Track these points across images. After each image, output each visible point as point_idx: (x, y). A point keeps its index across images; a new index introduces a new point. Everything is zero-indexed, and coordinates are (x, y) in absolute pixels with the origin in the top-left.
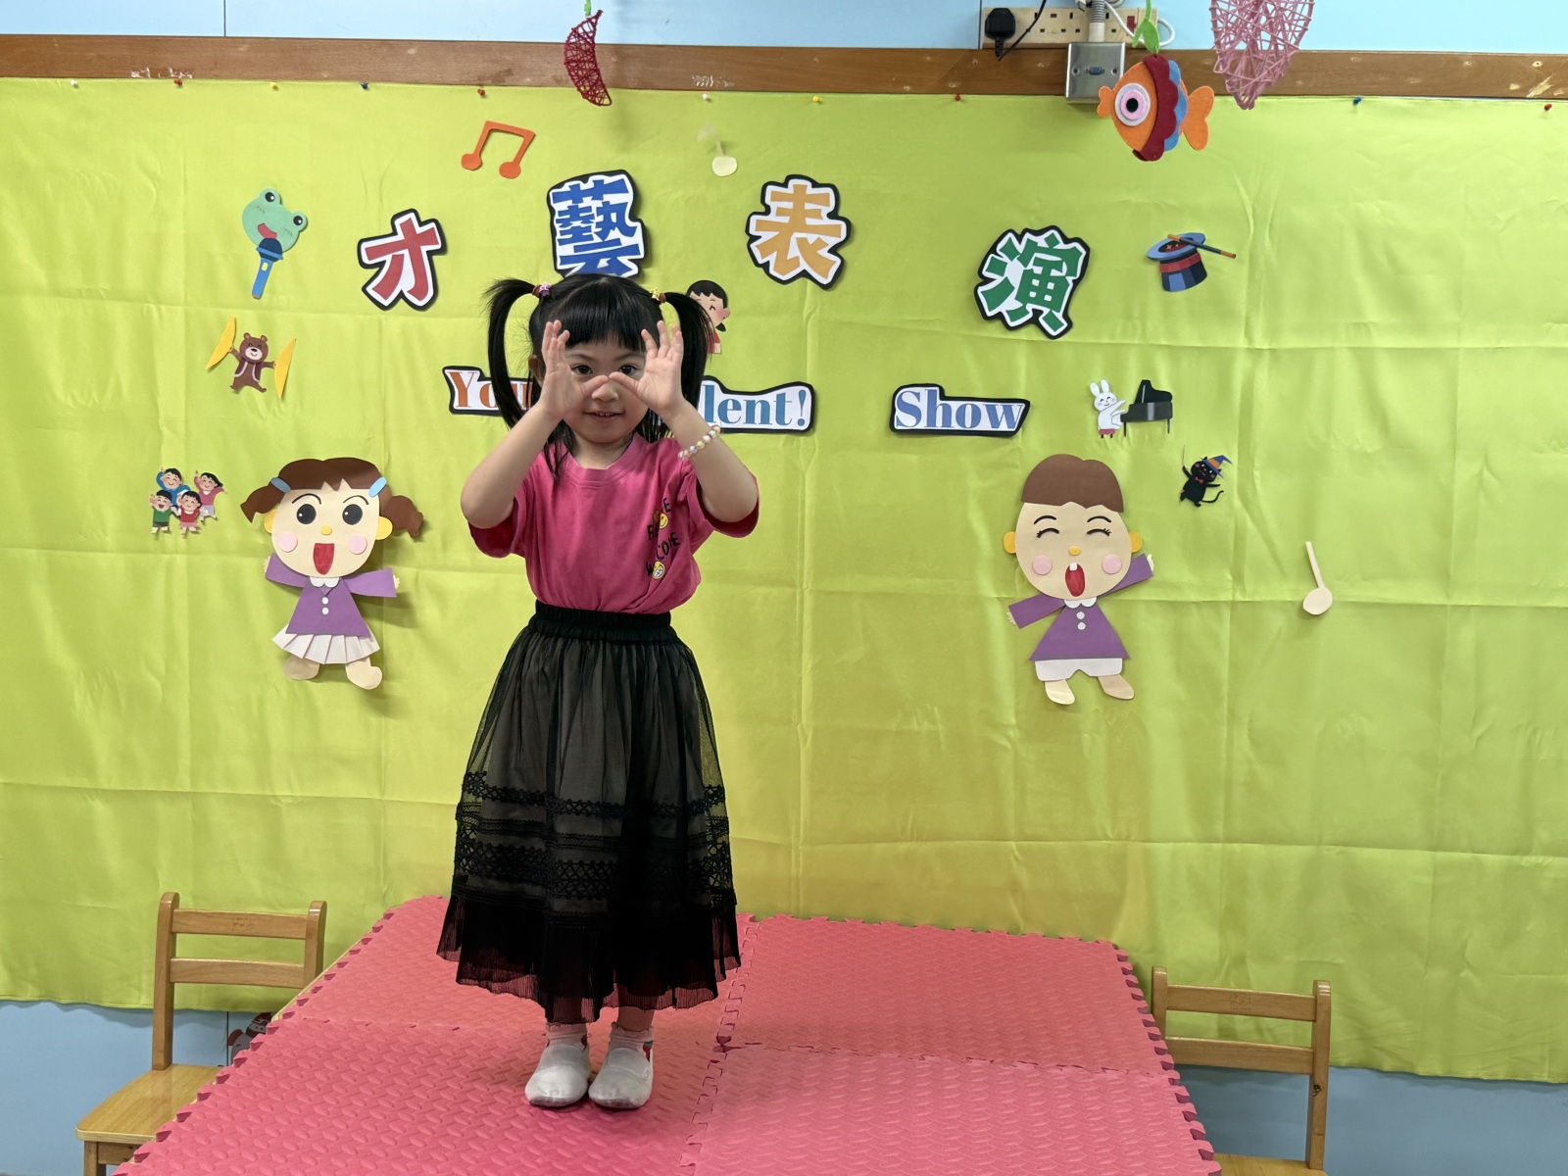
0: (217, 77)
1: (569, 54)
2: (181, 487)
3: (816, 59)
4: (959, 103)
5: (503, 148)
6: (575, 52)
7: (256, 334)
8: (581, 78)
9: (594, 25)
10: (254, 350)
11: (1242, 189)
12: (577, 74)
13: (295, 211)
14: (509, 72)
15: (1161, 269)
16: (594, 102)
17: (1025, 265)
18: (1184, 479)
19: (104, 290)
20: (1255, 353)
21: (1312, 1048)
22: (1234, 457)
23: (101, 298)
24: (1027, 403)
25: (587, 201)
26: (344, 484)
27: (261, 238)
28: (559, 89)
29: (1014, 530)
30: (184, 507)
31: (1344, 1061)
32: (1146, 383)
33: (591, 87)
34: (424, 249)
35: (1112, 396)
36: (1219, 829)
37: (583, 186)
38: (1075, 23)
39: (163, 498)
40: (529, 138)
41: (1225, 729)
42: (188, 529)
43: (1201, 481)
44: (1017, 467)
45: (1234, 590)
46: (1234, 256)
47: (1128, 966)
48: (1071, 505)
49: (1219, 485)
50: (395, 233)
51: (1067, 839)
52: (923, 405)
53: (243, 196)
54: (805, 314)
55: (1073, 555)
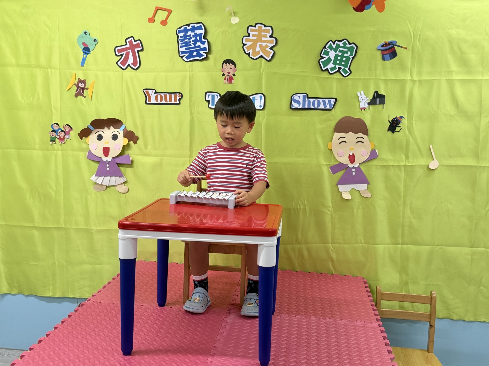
2: (59, 129)
5: (161, 15)
7: (82, 79)
10: (82, 84)
11: (409, 26)
13: (94, 38)
15: (382, 53)
17: (336, 52)
18: (389, 124)
19: (33, 64)
20: (414, 81)
21: (430, 313)
22: (406, 117)
23: (32, 67)
24: (336, 99)
25: (189, 33)
26: (112, 127)
27: (83, 47)
29: (331, 142)
30: (60, 135)
31: (441, 317)
32: (376, 92)
34: (136, 50)
35: (365, 96)
36: (400, 240)
37: (188, 28)
39: (53, 133)
40: (170, 12)
41: (402, 207)
42: (61, 143)
43: (395, 125)
44: (332, 120)
45: (406, 161)
46: (406, 48)
47: (367, 285)
48: (351, 133)
49: (400, 126)
50: (126, 44)
51: (348, 244)
52: (301, 100)
53: (77, 33)
54: (262, 70)
55: (351, 150)
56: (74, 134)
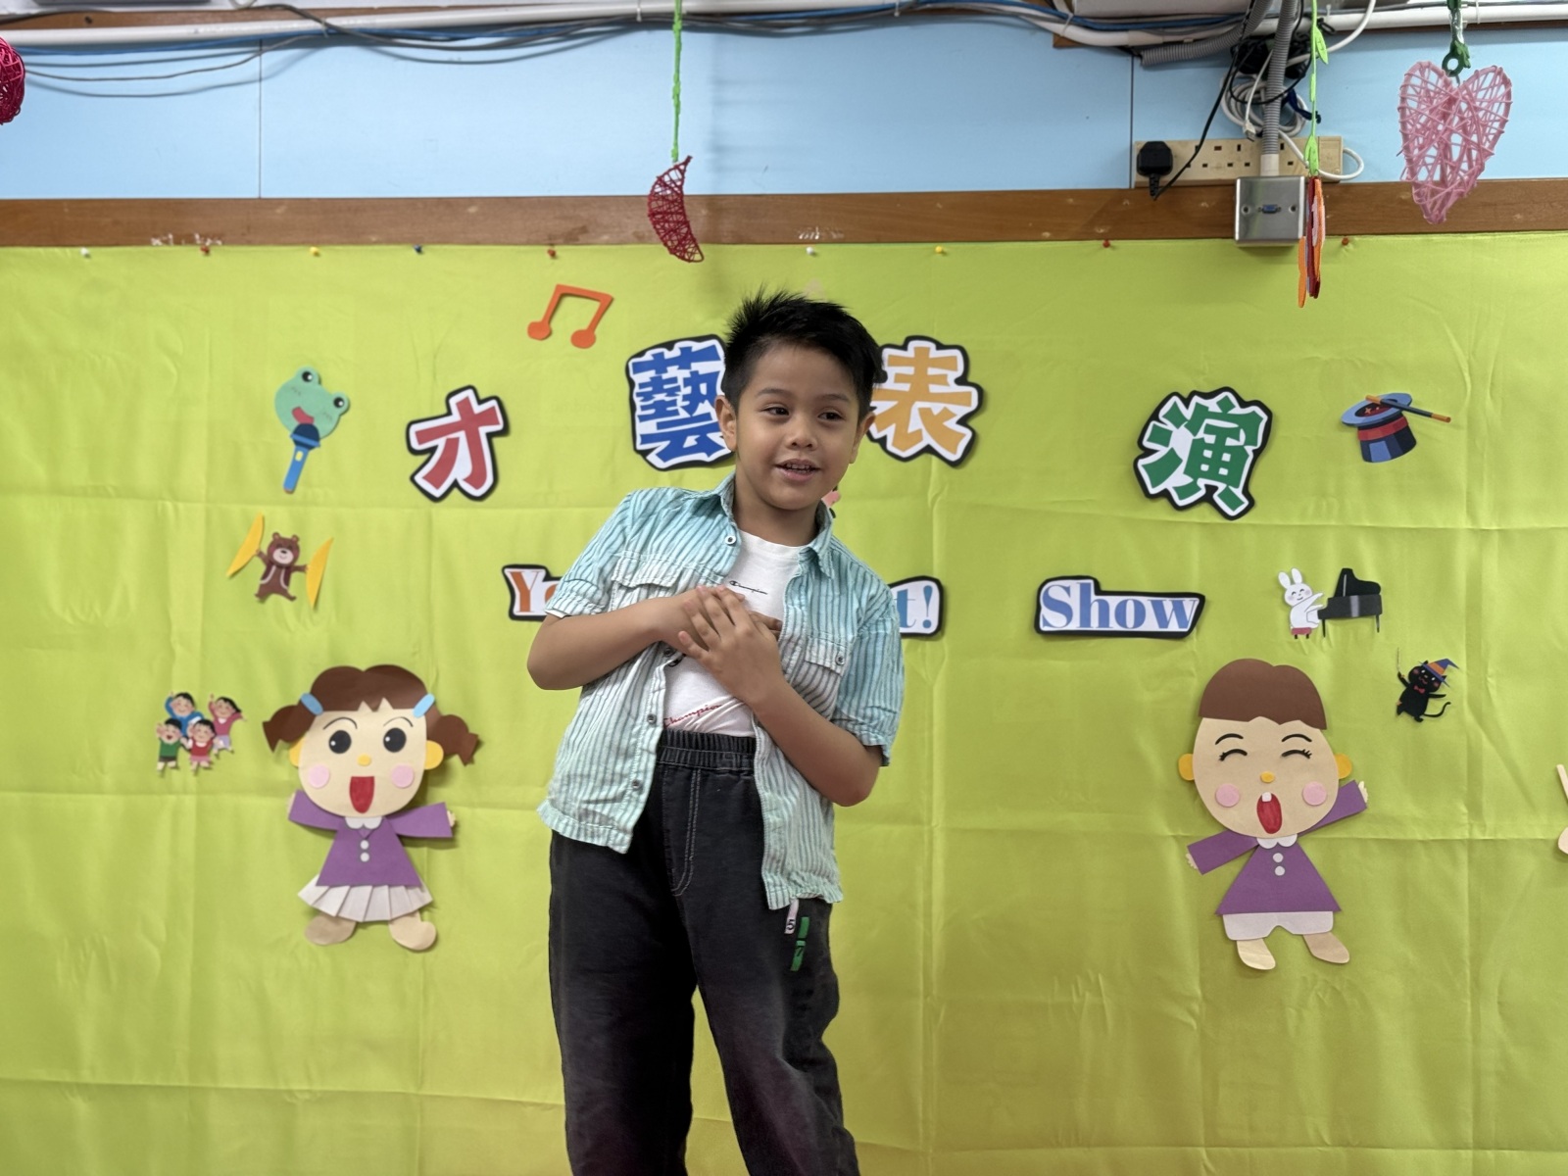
0: (250, 243)
1: (654, 205)
2: (193, 715)
3: (939, 205)
4: (1108, 250)
5: (575, 314)
6: (660, 203)
7: (286, 534)
8: (668, 232)
9: (683, 172)
10: (284, 552)
11: (1455, 343)
12: (663, 227)
13: (336, 392)
14: (584, 230)
15: (1359, 436)
16: (683, 258)
17: (1195, 434)
18: (1402, 688)
19: (111, 486)
20: (1481, 535)
22: (1461, 661)
23: (109, 496)
24: (1202, 598)
25: (673, 371)
26: (385, 704)
27: (295, 424)
28: (641, 246)
29: (1191, 751)
30: (197, 738)
32: (1347, 573)
33: (680, 243)
34: (483, 430)
35: (1306, 587)
36: (1468, 1131)
37: (668, 354)
38: (1245, 155)
39: (172, 728)
40: (605, 302)
41: (1469, 1002)
42: (199, 765)
43: (1422, 691)
44: (1192, 675)
45: (1471, 825)
46: (1448, 420)
48: (1260, 721)
49: (1443, 696)
50: (449, 413)
51: (1270, 1145)
52: (1074, 601)
53: (279, 375)
54: (930, 496)
55: (1264, 782)
56: (247, 734)
